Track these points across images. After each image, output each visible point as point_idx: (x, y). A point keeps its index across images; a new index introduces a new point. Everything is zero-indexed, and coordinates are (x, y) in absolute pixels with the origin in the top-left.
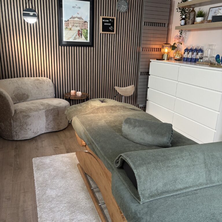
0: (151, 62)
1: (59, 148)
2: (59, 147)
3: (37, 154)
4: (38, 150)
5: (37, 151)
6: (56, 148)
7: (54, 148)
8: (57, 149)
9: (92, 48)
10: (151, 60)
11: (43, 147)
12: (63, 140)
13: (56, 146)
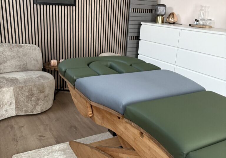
0: (141, 25)
1: (44, 137)
2: (45, 135)
3: (17, 148)
4: (17, 141)
5: (16, 143)
6: (40, 136)
7: (38, 137)
8: (43, 138)
9: (74, 7)
10: (141, 23)
11: (23, 136)
12: (48, 124)
13: (40, 134)
